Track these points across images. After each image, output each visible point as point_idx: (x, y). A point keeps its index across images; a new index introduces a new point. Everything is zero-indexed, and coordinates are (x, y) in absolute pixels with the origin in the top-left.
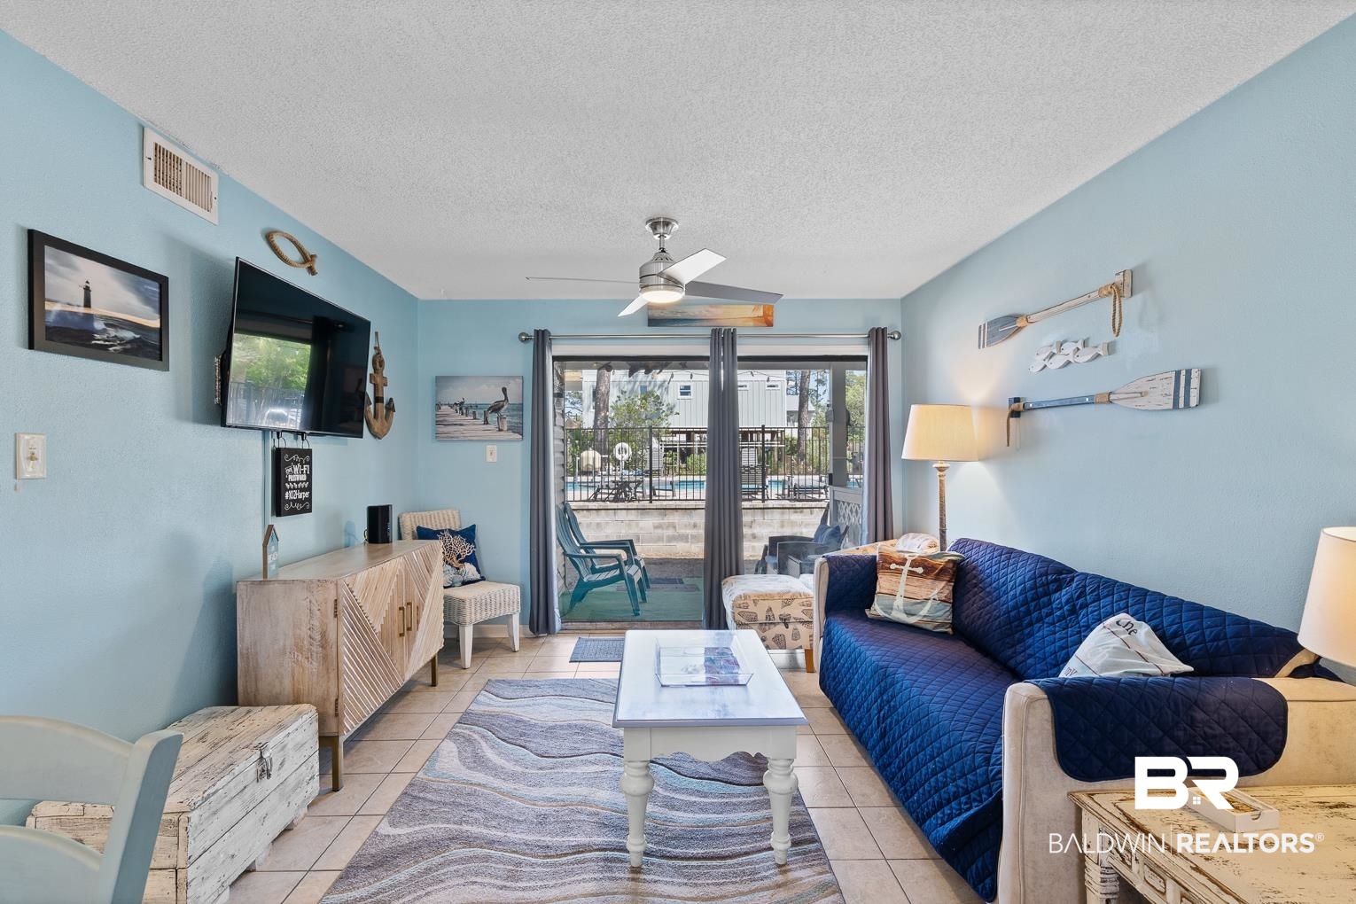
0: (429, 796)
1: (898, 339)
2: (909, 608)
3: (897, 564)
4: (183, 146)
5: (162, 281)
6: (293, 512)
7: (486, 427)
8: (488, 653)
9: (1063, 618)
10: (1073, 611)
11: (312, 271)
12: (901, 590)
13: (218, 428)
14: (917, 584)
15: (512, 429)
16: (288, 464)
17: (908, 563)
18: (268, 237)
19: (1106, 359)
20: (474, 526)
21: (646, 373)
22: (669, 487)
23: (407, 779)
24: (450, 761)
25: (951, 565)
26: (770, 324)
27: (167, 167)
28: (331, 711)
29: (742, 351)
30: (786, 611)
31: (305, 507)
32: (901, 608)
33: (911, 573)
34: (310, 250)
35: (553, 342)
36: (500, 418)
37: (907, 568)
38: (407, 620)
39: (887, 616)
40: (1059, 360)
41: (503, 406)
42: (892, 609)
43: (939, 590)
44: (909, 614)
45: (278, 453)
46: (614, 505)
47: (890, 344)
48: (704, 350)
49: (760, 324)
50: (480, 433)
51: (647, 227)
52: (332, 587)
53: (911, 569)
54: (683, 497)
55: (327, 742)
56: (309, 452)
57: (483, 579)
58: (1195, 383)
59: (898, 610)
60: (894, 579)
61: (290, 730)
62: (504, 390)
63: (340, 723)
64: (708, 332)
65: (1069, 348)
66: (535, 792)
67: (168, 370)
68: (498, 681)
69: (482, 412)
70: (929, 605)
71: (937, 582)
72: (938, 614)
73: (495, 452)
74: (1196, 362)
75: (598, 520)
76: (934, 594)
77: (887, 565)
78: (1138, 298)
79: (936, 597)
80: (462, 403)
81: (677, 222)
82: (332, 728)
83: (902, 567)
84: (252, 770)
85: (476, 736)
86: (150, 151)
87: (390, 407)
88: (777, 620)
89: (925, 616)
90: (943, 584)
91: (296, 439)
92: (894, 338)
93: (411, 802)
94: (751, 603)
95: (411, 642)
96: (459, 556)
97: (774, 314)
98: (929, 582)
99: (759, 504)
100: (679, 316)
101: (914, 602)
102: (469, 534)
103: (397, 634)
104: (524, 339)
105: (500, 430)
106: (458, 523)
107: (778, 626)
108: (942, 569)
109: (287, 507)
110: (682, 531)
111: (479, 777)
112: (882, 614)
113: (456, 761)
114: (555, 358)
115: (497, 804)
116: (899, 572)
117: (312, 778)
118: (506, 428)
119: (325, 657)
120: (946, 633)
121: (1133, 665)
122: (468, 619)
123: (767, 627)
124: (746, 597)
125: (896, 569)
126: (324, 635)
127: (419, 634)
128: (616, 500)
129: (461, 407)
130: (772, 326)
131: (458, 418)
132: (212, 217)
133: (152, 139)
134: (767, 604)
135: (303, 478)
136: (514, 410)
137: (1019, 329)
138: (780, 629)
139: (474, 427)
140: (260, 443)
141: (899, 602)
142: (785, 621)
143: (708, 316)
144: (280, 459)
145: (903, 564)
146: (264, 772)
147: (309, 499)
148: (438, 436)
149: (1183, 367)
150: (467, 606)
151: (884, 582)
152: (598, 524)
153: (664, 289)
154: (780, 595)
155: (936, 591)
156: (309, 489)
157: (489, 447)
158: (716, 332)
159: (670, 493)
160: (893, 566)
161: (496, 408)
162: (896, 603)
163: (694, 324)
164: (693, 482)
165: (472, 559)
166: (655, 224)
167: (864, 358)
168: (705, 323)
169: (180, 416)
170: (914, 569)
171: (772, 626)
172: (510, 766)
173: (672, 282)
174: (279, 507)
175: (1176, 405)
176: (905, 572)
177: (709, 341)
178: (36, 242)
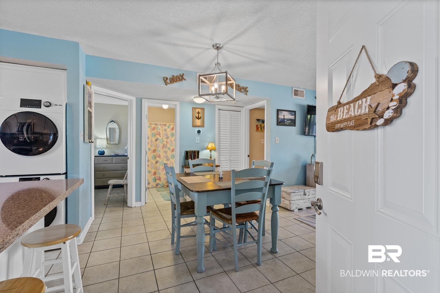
4: (299, 88)
5: (295, 112)
13: (304, 136)
27: (296, 93)
61: (311, 190)
67: (295, 126)
84: (303, 193)
86: (293, 91)
132: (304, 98)
133: (294, 89)
140: (314, 138)
146: (305, 194)
169: (298, 134)
178: (278, 111)
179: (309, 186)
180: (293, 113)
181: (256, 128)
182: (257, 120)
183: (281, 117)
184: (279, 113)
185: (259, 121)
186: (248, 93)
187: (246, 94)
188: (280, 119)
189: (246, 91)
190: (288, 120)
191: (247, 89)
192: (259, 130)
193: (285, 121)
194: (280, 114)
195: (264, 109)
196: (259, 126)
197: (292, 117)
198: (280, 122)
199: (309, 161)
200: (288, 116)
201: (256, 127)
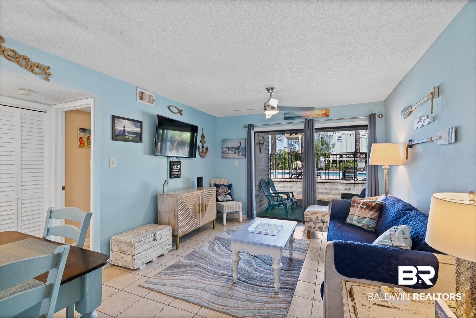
0: (196, 255)
1: (382, 117)
2: (358, 220)
3: (357, 204)
4: (147, 90)
5: (141, 122)
6: (175, 177)
7: (235, 154)
8: (233, 222)
11: (181, 114)
12: (357, 214)
13: (154, 156)
14: (363, 211)
15: (242, 155)
16: (174, 165)
17: (361, 204)
18: (169, 108)
20: (232, 184)
21: (295, 135)
22: (319, 175)
23: (193, 250)
24: (206, 248)
25: (378, 206)
26: (328, 116)
27: (143, 96)
28: (176, 229)
29: (316, 126)
30: (323, 218)
31: (179, 176)
32: (356, 220)
33: (361, 207)
34: (180, 109)
35: (255, 127)
36: (239, 152)
37: (360, 205)
38: (201, 209)
39: (351, 222)
40: (420, 124)
41: (240, 148)
42: (353, 220)
43: (371, 214)
44: (359, 223)
45: (171, 162)
46: (296, 180)
47: (377, 120)
48: (302, 127)
49: (324, 116)
50: (234, 156)
51: (266, 91)
52: (176, 196)
53: (361, 206)
54: (324, 178)
55: (174, 236)
56: (180, 162)
57: (233, 200)
58: (454, 133)
59: (355, 221)
60: (355, 209)
61: (163, 231)
62: (240, 143)
63: (178, 232)
64: (304, 120)
65: (423, 119)
66: (222, 259)
67: (142, 143)
68: (230, 230)
69: (234, 150)
70: (366, 220)
71: (371, 212)
72: (370, 223)
73: (238, 162)
74: (454, 124)
75: (290, 185)
76: (369, 216)
77: (354, 204)
78: (441, 97)
79: (369, 217)
80: (229, 147)
81: (275, 88)
82: (176, 234)
83: (358, 205)
84: (152, 238)
85: (216, 243)
86: (138, 93)
87: (207, 149)
88: (320, 221)
89: (364, 224)
90: (373, 212)
91: (177, 159)
92: (379, 117)
93: (191, 256)
94: (310, 214)
95: (203, 215)
96: (226, 193)
97: (330, 112)
98: (367, 211)
100: (294, 116)
101: (361, 218)
102: (230, 186)
103: (197, 212)
104: (245, 127)
105: (239, 155)
106: (227, 183)
107: (320, 223)
108: (373, 207)
109: (173, 176)
110: (321, 191)
111: (210, 253)
112: (349, 222)
113: (207, 248)
114: (255, 133)
115: (210, 260)
116: (357, 207)
117: (170, 244)
118: (241, 155)
119: (175, 215)
120: (372, 231)
121: (388, 242)
122: (225, 212)
123: (316, 223)
124: (309, 212)
125: (356, 206)
126: (174, 209)
127: (206, 213)
128: (298, 178)
129: (228, 148)
130: (329, 116)
131: (227, 152)
132: (154, 105)
133: (139, 90)
134: (316, 215)
135: (178, 169)
136: (243, 149)
137: (411, 112)
138: (321, 224)
139: (232, 154)
140: (166, 159)
141: (355, 218)
142: (323, 222)
143: (304, 115)
144: (171, 164)
145: (359, 204)
146: (155, 239)
147: (180, 174)
148: (223, 157)
149: (451, 126)
150: (225, 207)
151: (352, 210)
152: (290, 187)
153: (271, 110)
154: (322, 212)
155: (370, 215)
156: (180, 171)
157: (237, 161)
158: (306, 120)
159: (319, 177)
160: (355, 204)
161: (238, 149)
162: (354, 218)
163: (300, 118)
164: (337, 173)
165: (230, 194)
167: (367, 126)
168: (302, 118)
169: (145, 154)
170: (363, 206)
171: (318, 223)
172: (219, 252)
173: (273, 108)
174: (171, 176)
175: (448, 142)
176: (359, 207)
177: (304, 123)
178: (114, 118)
179: (161, 224)
180: (139, 124)
181: (79, 143)
182: (81, 129)
183: (119, 127)
184: (116, 121)
185: (85, 132)
186: (50, 78)
187: (48, 80)
188: (118, 132)
189: (45, 73)
190: (130, 133)
191: (49, 71)
192: (84, 145)
193: (127, 134)
194: (118, 124)
195: (89, 114)
196: (85, 139)
197: (138, 130)
198: (117, 136)
199: (160, 190)
200: (130, 128)
201: (80, 141)
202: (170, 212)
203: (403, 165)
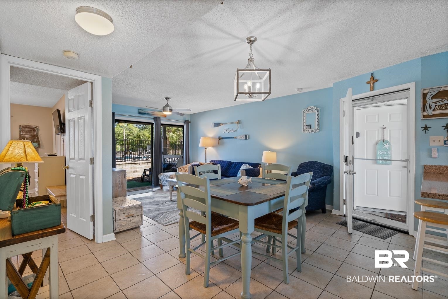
1: (191, 123)
9: (233, 168)
10: (235, 166)
19: (235, 132)
26: (166, 117)
29: (162, 122)
40: (228, 131)
47: (189, 124)
48: (152, 121)
49: (164, 117)
51: (165, 99)
58: (247, 136)
64: (153, 117)
65: (230, 130)
74: (248, 134)
78: (240, 124)
81: (170, 99)
99: (124, 163)
100: (146, 113)
114: (115, 120)
119: (122, 187)
126: (122, 182)
143: (153, 113)
149: (246, 134)
158: (155, 117)
163: (149, 115)
166: (167, 99)
168: (152, 115)
175: (245, 139)
177: (153, 119)
202: (117, 186)
203: (212, 147)
